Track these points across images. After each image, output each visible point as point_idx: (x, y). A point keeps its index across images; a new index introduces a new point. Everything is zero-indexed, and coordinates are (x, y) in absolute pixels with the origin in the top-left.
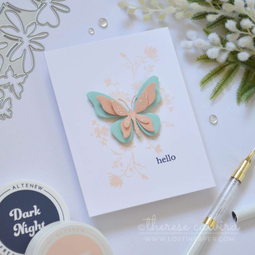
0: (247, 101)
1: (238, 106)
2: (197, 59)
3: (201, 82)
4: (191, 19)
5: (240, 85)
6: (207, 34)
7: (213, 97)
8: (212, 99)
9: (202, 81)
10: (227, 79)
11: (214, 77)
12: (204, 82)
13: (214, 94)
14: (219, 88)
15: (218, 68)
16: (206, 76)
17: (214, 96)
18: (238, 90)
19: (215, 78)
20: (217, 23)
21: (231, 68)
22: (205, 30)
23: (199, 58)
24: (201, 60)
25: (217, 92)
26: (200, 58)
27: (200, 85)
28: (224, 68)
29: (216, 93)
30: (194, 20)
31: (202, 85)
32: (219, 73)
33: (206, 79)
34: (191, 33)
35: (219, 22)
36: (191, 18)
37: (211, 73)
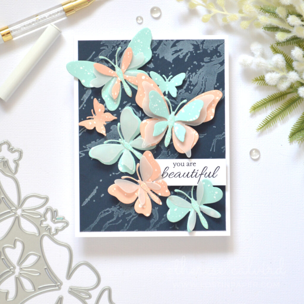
0: (301, 141)
1: (289, 144)
2: (254, 79)
3: (253, 108)
4: (263, 29)
5: (299, 120)
6: (275, 52)
7: (261, 128)
8: (260, 130)
9: (254, 106)
10: (285, 109)
11: (270, 104)
12: (257, 108)
13: (264, 125)
14: (272, 118)
15: (278, 94)
16: (260, 102)
17: (263, 127)
18: (294, 126)
19: (270, 106)
20: (290, 41)
21: (294, 97)
22: (273, 46)
23: (257, 78)
24: (260, 81)
25: (268, 123)
26: (259, 78)
27: (250, 111)
28: (286, 96)
29: (266, 124)
30: (265, 30)
31: (252, 111)
32: (278, 101)
33: (260, 104)
34: (256, 47)
35: (293, 41)
36: (263, 27)
37: (267, 98)
